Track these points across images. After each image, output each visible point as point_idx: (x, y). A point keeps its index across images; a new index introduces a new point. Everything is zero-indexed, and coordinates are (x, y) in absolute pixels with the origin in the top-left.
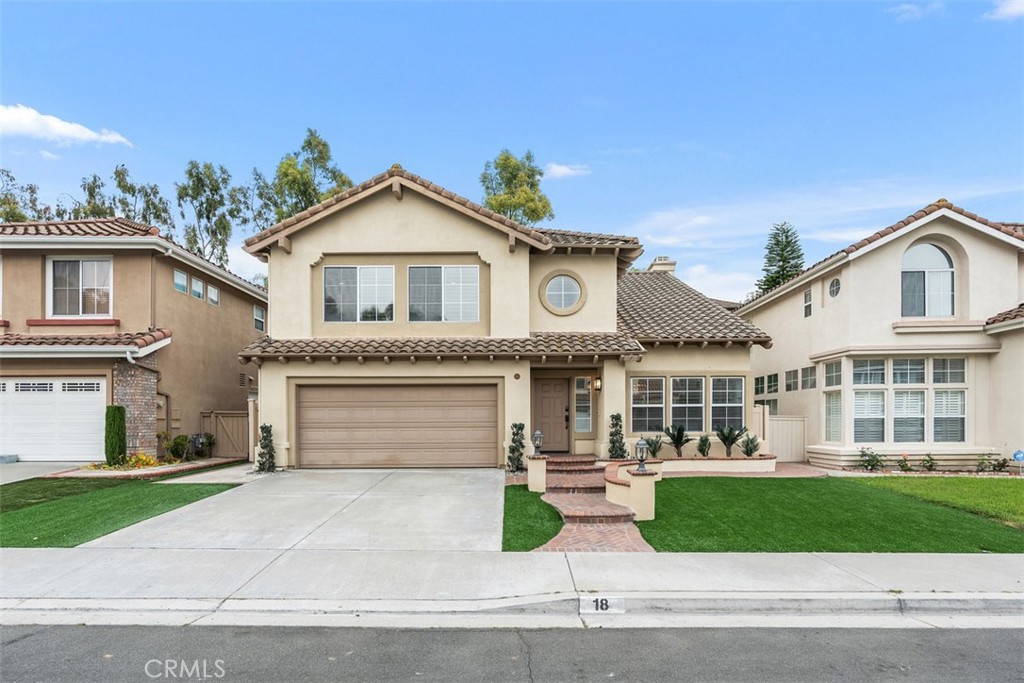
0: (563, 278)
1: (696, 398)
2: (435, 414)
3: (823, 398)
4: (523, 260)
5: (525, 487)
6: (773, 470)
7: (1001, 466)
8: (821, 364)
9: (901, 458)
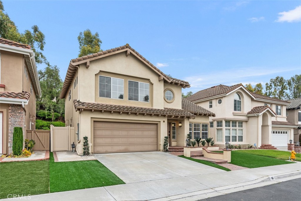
0: (169, 91)
1: (198, 130)
2: (139, 133)
3: (216, 130)
4: (162, 84)
5: (183, 155)
6: (218, 149)
7: (251, 147)
8: (215, 121)
9: (235, 146)
